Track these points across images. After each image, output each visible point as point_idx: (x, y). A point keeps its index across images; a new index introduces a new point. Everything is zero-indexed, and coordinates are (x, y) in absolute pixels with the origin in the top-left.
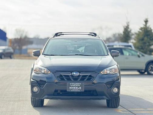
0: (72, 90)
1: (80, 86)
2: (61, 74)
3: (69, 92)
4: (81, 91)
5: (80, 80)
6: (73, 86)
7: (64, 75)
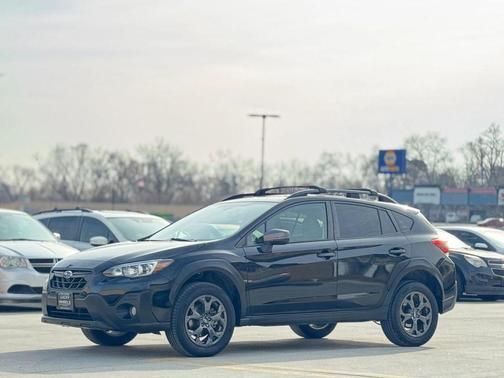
0: (61, 306)
1: (69, 300)
2: (56, 275)
4: (71, 309)
5: (71, 287)
6: (62, 300)
7: (58, 277)
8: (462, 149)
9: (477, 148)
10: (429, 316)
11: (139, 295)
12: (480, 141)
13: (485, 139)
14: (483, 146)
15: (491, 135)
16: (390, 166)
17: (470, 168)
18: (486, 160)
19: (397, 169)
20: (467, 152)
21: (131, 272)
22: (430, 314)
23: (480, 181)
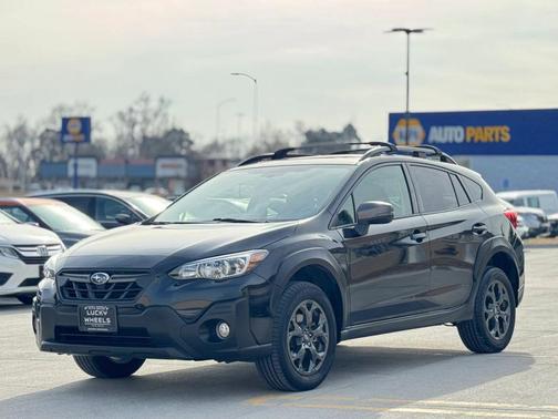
0: (90, 326)
1: (107, 316)
2: (71, 279)
3: (84, 332)
4: (111, 330)
5: (109, 297)
6: (91, 317)
7: (76, 283)
8: (111, 119)
9: (127, 118)
10: (508, 311)
11: (233, 305)
12: (131, 110)
13: (136, 108)
14: (133, 115)
15: (142, 103)
16: (74, 135)
17: (120, 137)
18: (137, 129)
19: (82, 137)
20: (117, 120)
21: (208, 272)
22: (509, 308)
23: (131, 152)
